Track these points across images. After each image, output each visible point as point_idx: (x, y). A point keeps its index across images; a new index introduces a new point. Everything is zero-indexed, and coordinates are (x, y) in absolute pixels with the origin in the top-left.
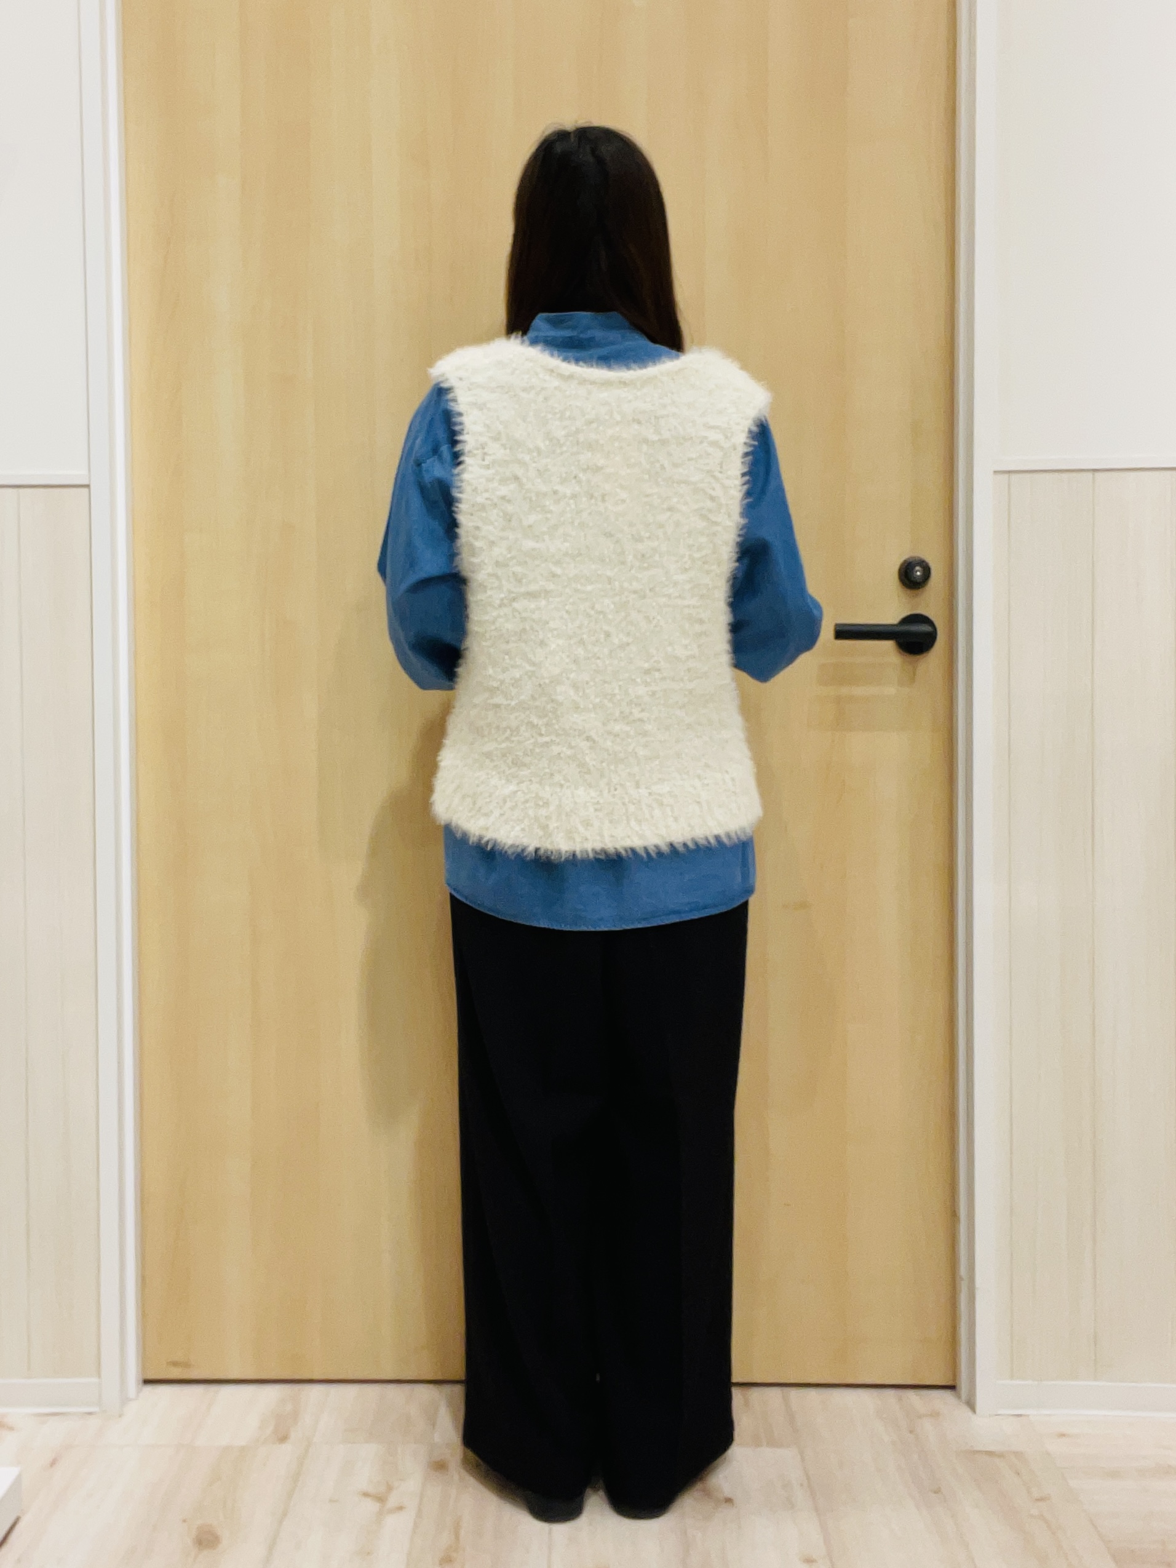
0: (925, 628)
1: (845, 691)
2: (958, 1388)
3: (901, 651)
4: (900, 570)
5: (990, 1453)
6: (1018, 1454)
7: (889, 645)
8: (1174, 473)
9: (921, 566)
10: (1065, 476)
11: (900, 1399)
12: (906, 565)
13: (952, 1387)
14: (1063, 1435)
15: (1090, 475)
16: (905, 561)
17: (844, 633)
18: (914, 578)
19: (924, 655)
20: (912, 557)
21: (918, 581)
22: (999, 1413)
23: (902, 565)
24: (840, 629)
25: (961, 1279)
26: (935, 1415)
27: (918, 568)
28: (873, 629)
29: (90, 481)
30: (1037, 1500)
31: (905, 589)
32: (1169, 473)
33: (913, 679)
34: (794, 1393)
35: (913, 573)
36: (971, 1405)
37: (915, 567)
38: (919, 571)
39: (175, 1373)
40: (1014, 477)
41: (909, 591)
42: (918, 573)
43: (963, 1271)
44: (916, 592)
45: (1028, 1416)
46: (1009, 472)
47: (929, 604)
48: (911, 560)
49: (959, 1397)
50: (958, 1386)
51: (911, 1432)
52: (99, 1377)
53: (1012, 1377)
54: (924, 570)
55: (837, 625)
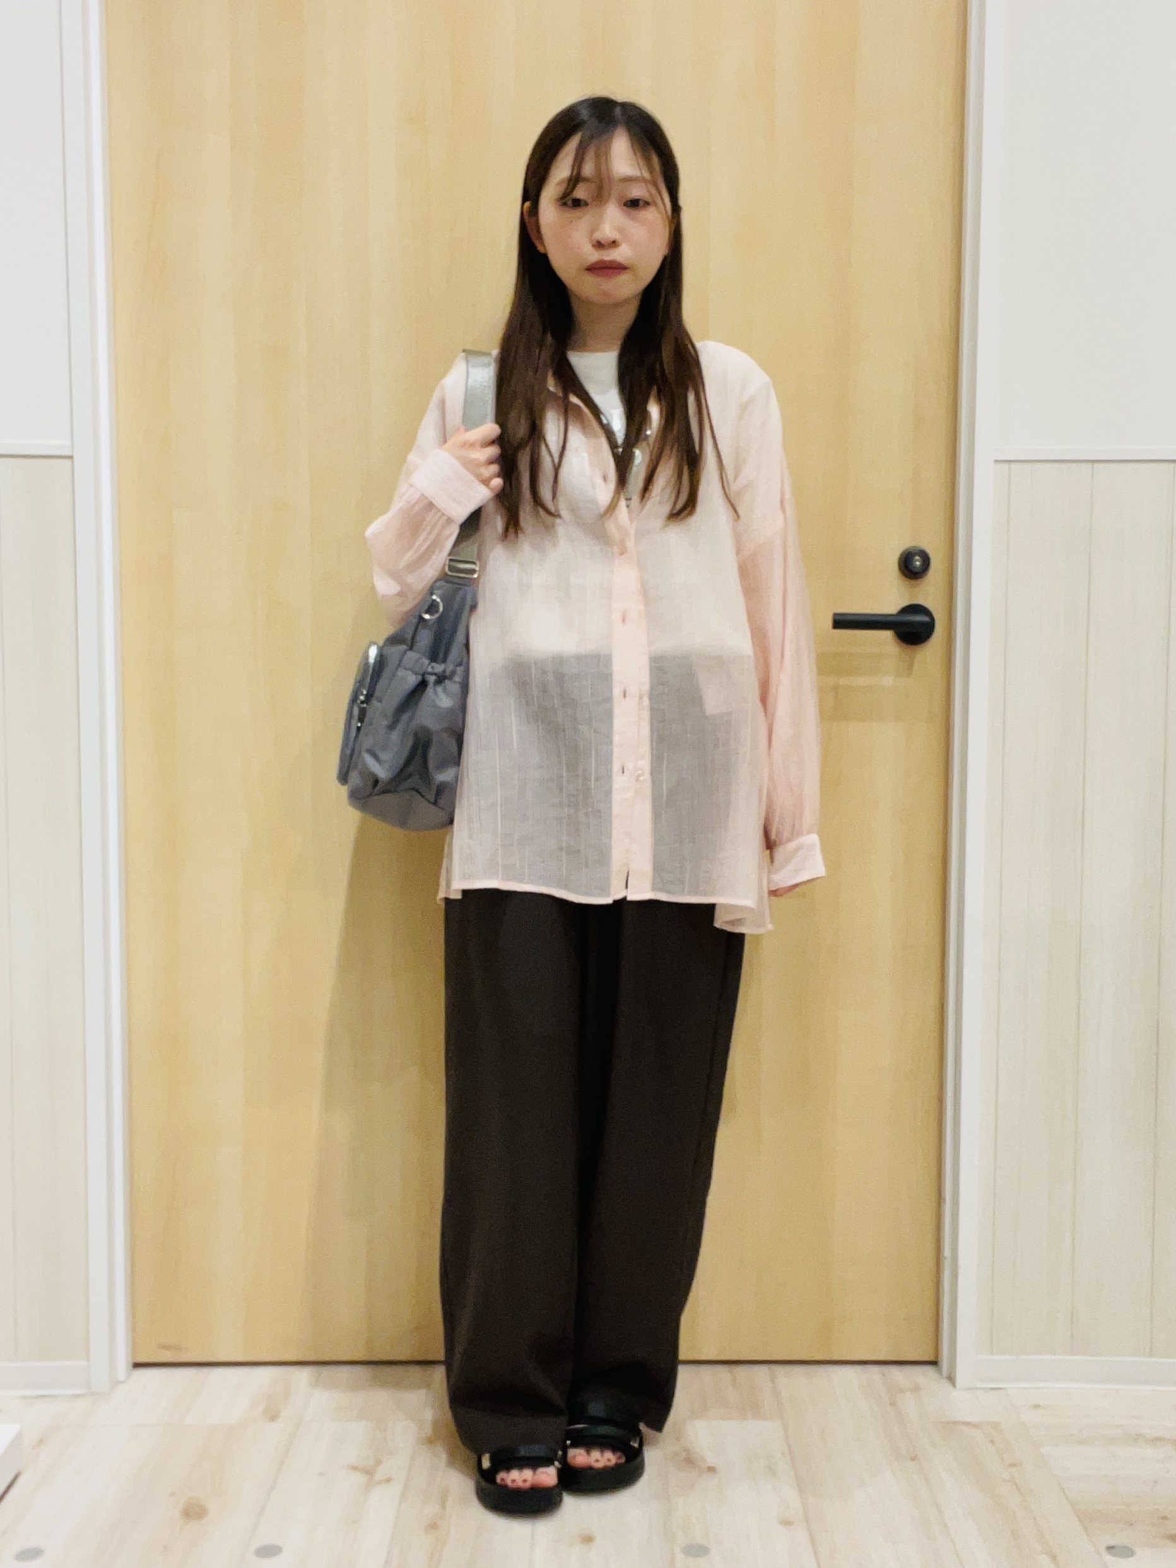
0: (922, 618)
1: (843, 681)
2: (940, 1363)
3: (898, 641)
4: (900, 559)
5: (968, 1424)
6: (995, 1426)
7: (887, 635)
8: (1172, 465)
9: (919, 556)
10: (1065, 466)
11: (884, 1375)
12: (906, 553)
13: (934, 1363)
14: (1037, 1406)
15: (1089, 466)
16: (904, 551)
17: (842, 622)
18: (915, 567)
19: (922, 645)
20: (912, 548)
21: (916, 570)
22: (978, 1386)
23: (901, 555)
24: (837, 618)
25: (945, 1258)
26: (916, 1389)
27: (917, 558)
28: (872, 618)
29: (73, 451)
30: (1011, 1465)
31: (903, 578)
32: (1166, 465)
33: (910, 671)
34: (780, 1370)
35: (912, 561)
36: (951, 1379)
37: (915, 555)
38: (918, 560)
39: (166, 1357)
40: (1013, 465)
41: (909, 581)
42: (918, 563)
43: (947, 1252)
44: (913, 582)
45: (1006, 1389)
46: (1010, 461)
47: (928, 594)
48: (911, 550)
49: (940, 1373)
50: (939, 1360)
51: (892, 1404)
52: (88, 1361)
53: (992, 1354)
54: (923, 560)
55: (835, 615)
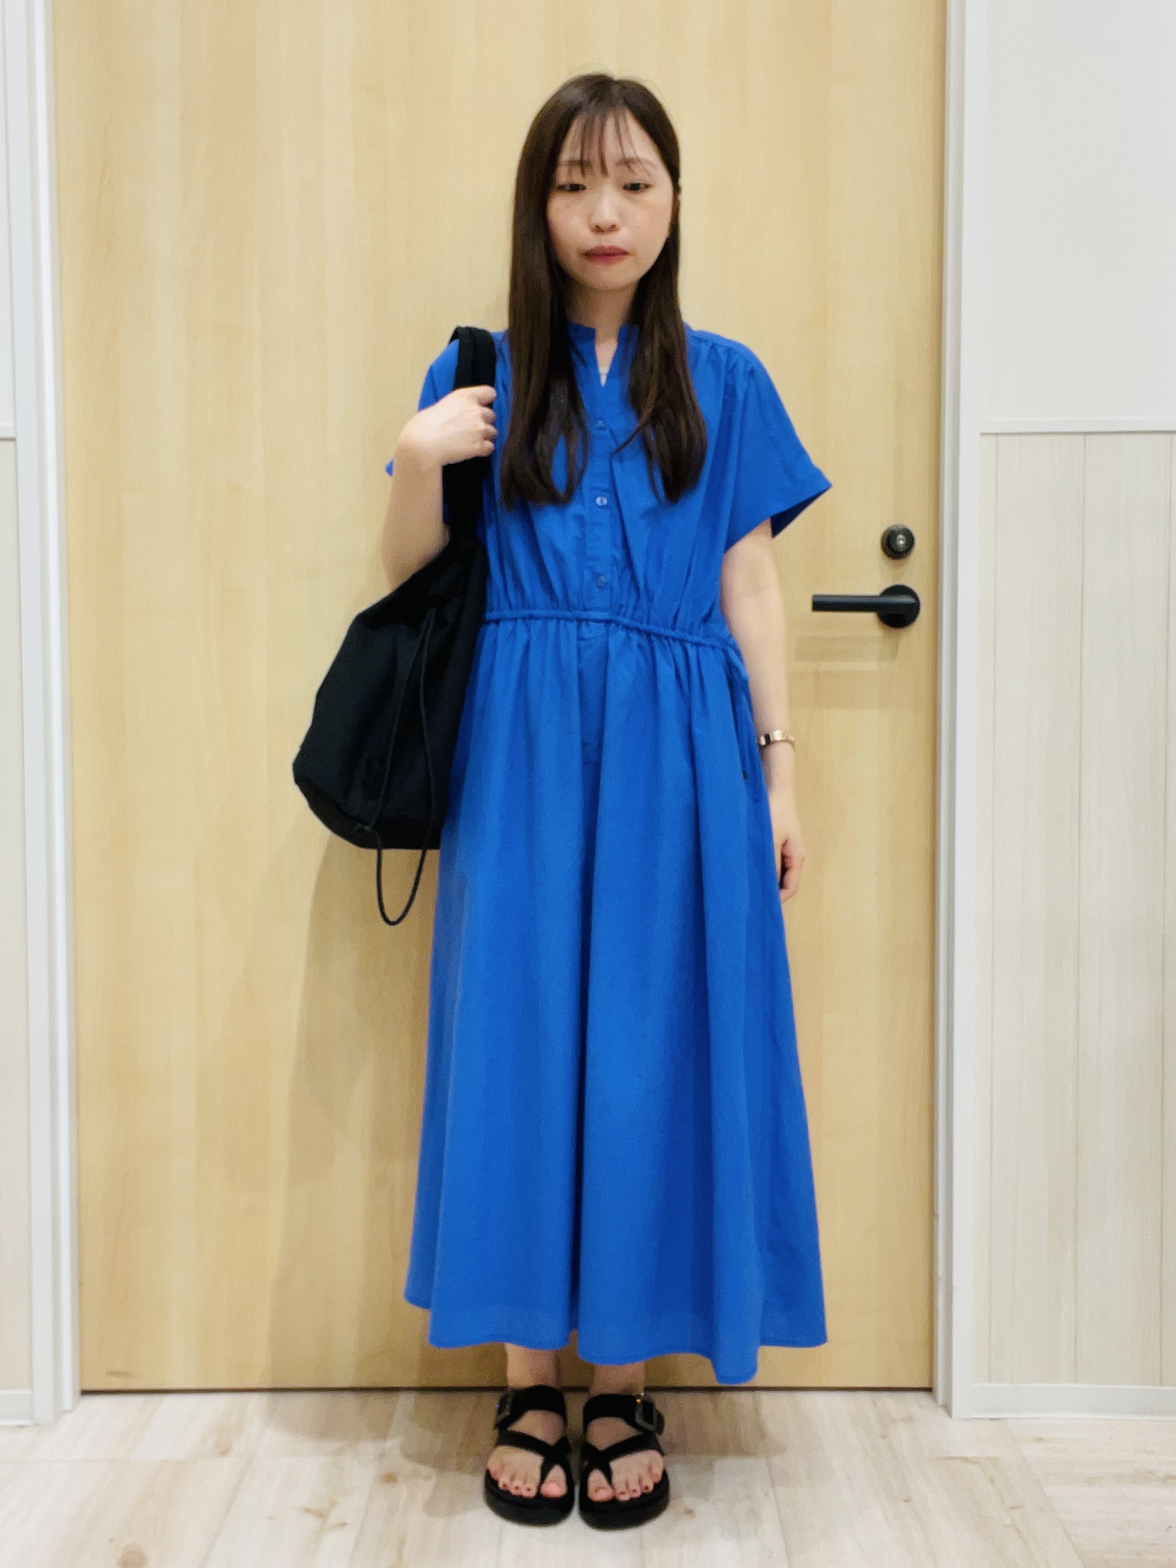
0: (906, 599)
1: (825, 666)
2: (934, 1390)
3: (882, 624)
4: (883, 539)
5: (965, 1459)
6: (995, 1461)
7: (870, 617)
9: (904, 535)
10: (1055, 438)
12: (888, 534)
13: (929, 1390)
14: (1040, 1440)
15: (1081, 438)
16: (888, 530)
17: (821, 605)
18: (898, 546)
19: (907, 628)
20: (895, 525)
21: (901, 550)
22: (976, 1416)
23: (884, 534)
24: (816, 599)
25: (939, 1279)
26: (909, 1419)
27: (900, 536)
28: (851, 600)
29: (15, 433)
30: (1011, 1508)
31: (885, 557)
33: (894, 655)
35: (896, 541)
36: (947, 1408)
37: (898, 534)
38: (900, 540)
39: (114, 1384)
40: (1002, 439)
41: (891, 561)
42: (901, 542)
43: (941, 1272)
44: (897, 562)
45: (1006, 1419)
46: (997, 434)
47: (914, 576)
48: (895, 528)
49: (935, 1399)
50: (933, 1387)
51: (884, 1437)
52: (31, 1389)
53: (990, 1381)
54: (906, 538)
55: (815, 596)
